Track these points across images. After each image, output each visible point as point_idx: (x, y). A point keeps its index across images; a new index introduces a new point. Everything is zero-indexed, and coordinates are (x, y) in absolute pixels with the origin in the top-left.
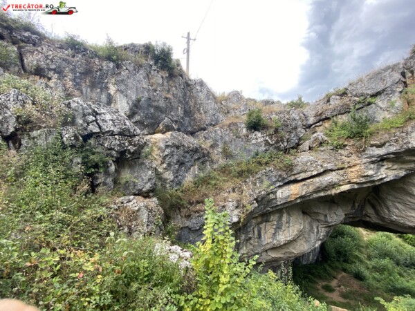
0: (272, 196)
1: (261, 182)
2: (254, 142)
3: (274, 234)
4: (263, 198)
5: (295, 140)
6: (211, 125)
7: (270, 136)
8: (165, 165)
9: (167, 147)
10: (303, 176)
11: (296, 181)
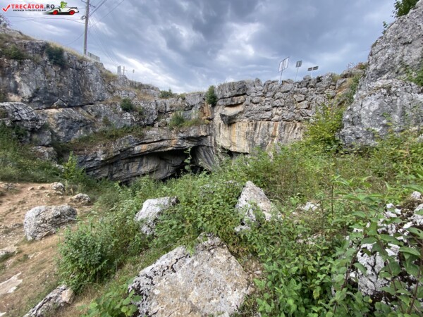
0: (132, 149)
1: (125, 141)
2: (125, 118)
3: (138, 168)
4: (125, 150)
5: (151, 121)
6: (98, 100)
7: (136, 117)
8: (59, 129)
9: (60, 118)
10: (149, 141)
11: (145, 143)
